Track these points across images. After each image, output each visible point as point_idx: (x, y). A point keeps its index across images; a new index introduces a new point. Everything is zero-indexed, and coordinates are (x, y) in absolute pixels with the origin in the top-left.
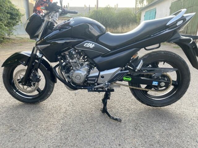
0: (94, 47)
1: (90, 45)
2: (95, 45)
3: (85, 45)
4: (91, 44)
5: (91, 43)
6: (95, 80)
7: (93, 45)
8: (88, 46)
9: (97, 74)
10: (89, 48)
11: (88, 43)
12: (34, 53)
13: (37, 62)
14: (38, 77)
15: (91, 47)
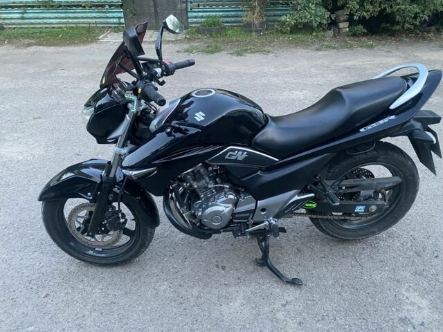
0: (246, 158)
2: (249, 153)
5: (239, 150)
6: (248, 216)
7: (245, 155)
8: (233, 158)
9: (252, 206)
10: (236, 161)
11: (233, 150)
12: (111, 175)
13: (118, 191)
14: (122, 220)
15: (240, 158)
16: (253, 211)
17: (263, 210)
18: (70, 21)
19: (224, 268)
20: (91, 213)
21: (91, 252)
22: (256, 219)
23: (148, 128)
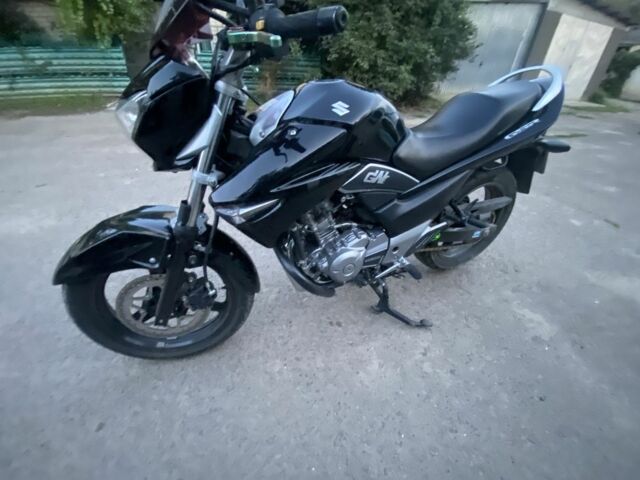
0: (387, 180)
2: (391, 173)
3: (366, 180)
4: (382, 172)
5: (380, 169)
6: (379, 260)
7: (386, 176)
9: (383, 246)
10: (375, 185)
12: (191, 224)
13: (203, 249)
14: (211, 293)
15: (381, 182)
16: (384, 253)
17: (395, 249)
18: (70, 90)
19: (339, 324)
20: (156, 290)
21: (161, 345)
22: (386, 261)
23: (248, 139)
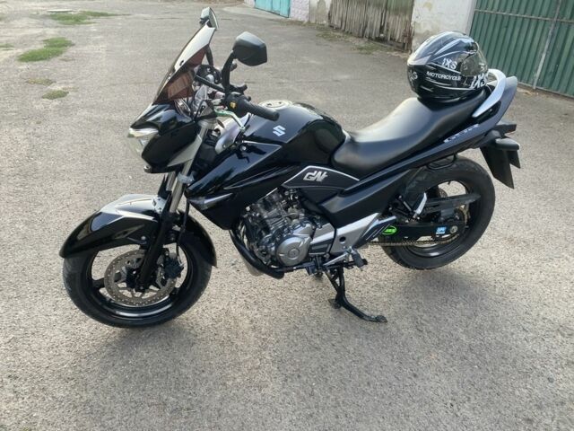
1: (317, 174)
2: (328, 173)
5: (318, 170)
6: (326, 248)
8: (312, 179)
9: (330, 235)
10: (315, 182)
11: (312, 170)
13: (179, 229)
14: (180, 265)
15: (320, 179)
16: (331, 242)
17: (343, 239)
22: (334, 250)
23: (214, 149)
